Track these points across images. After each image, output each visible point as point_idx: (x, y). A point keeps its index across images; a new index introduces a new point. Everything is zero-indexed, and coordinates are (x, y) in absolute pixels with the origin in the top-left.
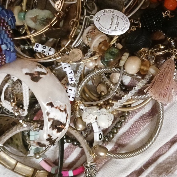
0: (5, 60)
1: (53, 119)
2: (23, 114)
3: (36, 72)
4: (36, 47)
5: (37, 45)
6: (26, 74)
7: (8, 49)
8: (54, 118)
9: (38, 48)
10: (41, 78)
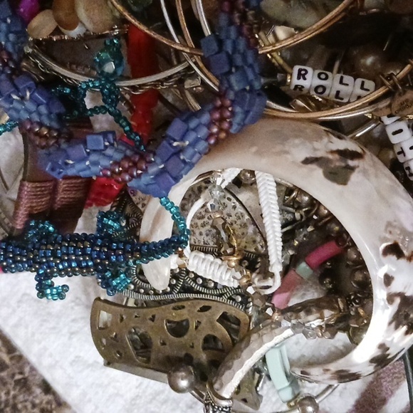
0: (231, 124)
1: (401, 295)
2: (268, 287)
3: (332, 152)
4: (299, 78)
5: (300, 70)
6: (307, 161)
7: (248, 88)
8: (405, 291)
9: (305, 79)
10: (352, 169)
